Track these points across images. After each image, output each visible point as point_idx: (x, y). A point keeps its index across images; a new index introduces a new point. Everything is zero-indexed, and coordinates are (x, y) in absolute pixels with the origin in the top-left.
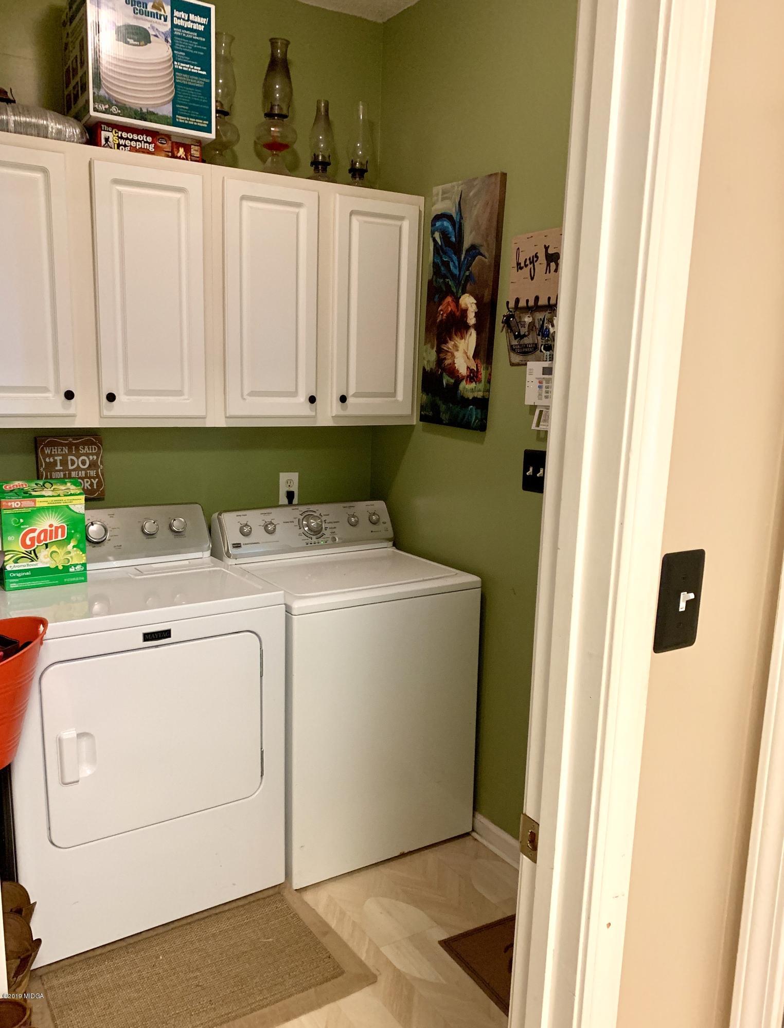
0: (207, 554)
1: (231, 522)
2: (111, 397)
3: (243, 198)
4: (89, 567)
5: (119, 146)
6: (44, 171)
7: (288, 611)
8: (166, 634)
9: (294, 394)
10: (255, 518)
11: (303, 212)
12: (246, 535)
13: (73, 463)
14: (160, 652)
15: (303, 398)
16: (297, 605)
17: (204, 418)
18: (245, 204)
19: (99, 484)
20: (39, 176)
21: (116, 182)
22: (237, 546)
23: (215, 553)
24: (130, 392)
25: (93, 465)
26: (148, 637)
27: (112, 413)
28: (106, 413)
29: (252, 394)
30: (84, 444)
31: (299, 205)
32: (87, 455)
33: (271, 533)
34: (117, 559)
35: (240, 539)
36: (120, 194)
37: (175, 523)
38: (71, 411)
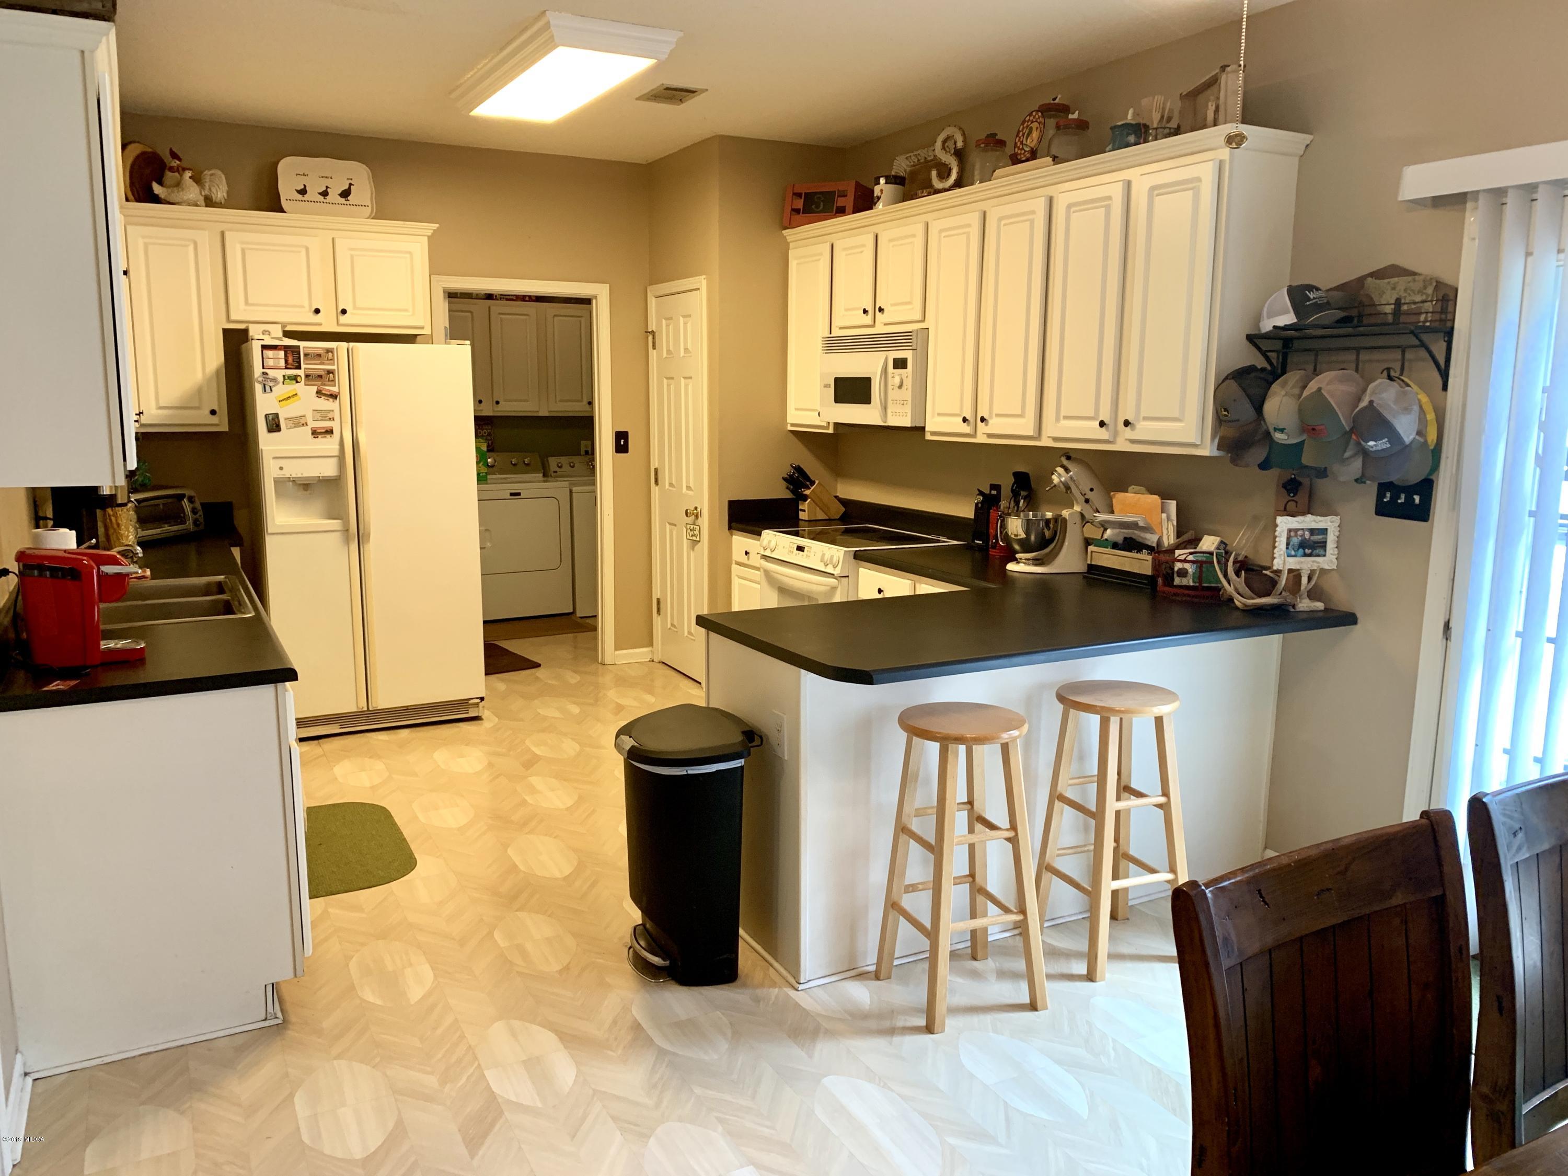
0: (541, 475)
1: (553, 462)
2: (497, 403)
3: (555, 316)
4: (488, 477)
5: (501, 298)
6: (471, 312)
7: (571, 492)
8: (519, 494)
9: (581, 401)
10: (564, 460)
11: (583, 320)
12: (560, 467)
13: (480, 433)
14: (515, 502)
15: (585, 402)
16: (574, 489)
17: (538, 412)
18: (556, 319)
19: (492, 443)
20: (469, 314)
21: (500, 314)
22: (555, 472)
23: (545, 475)
24: (505, 401)
25: (489, 434)
26: (512, 494)
27: (499, 409)
28: (496, 409)
29: (561, 401)
30: (485, 424)
31: (581, 317)
32: (486, 429)
33: (573, 467)
34: (499, 474)
35: (558, 469)
36: (501, 319)
37: (526, 460)
38: (481, 408)
